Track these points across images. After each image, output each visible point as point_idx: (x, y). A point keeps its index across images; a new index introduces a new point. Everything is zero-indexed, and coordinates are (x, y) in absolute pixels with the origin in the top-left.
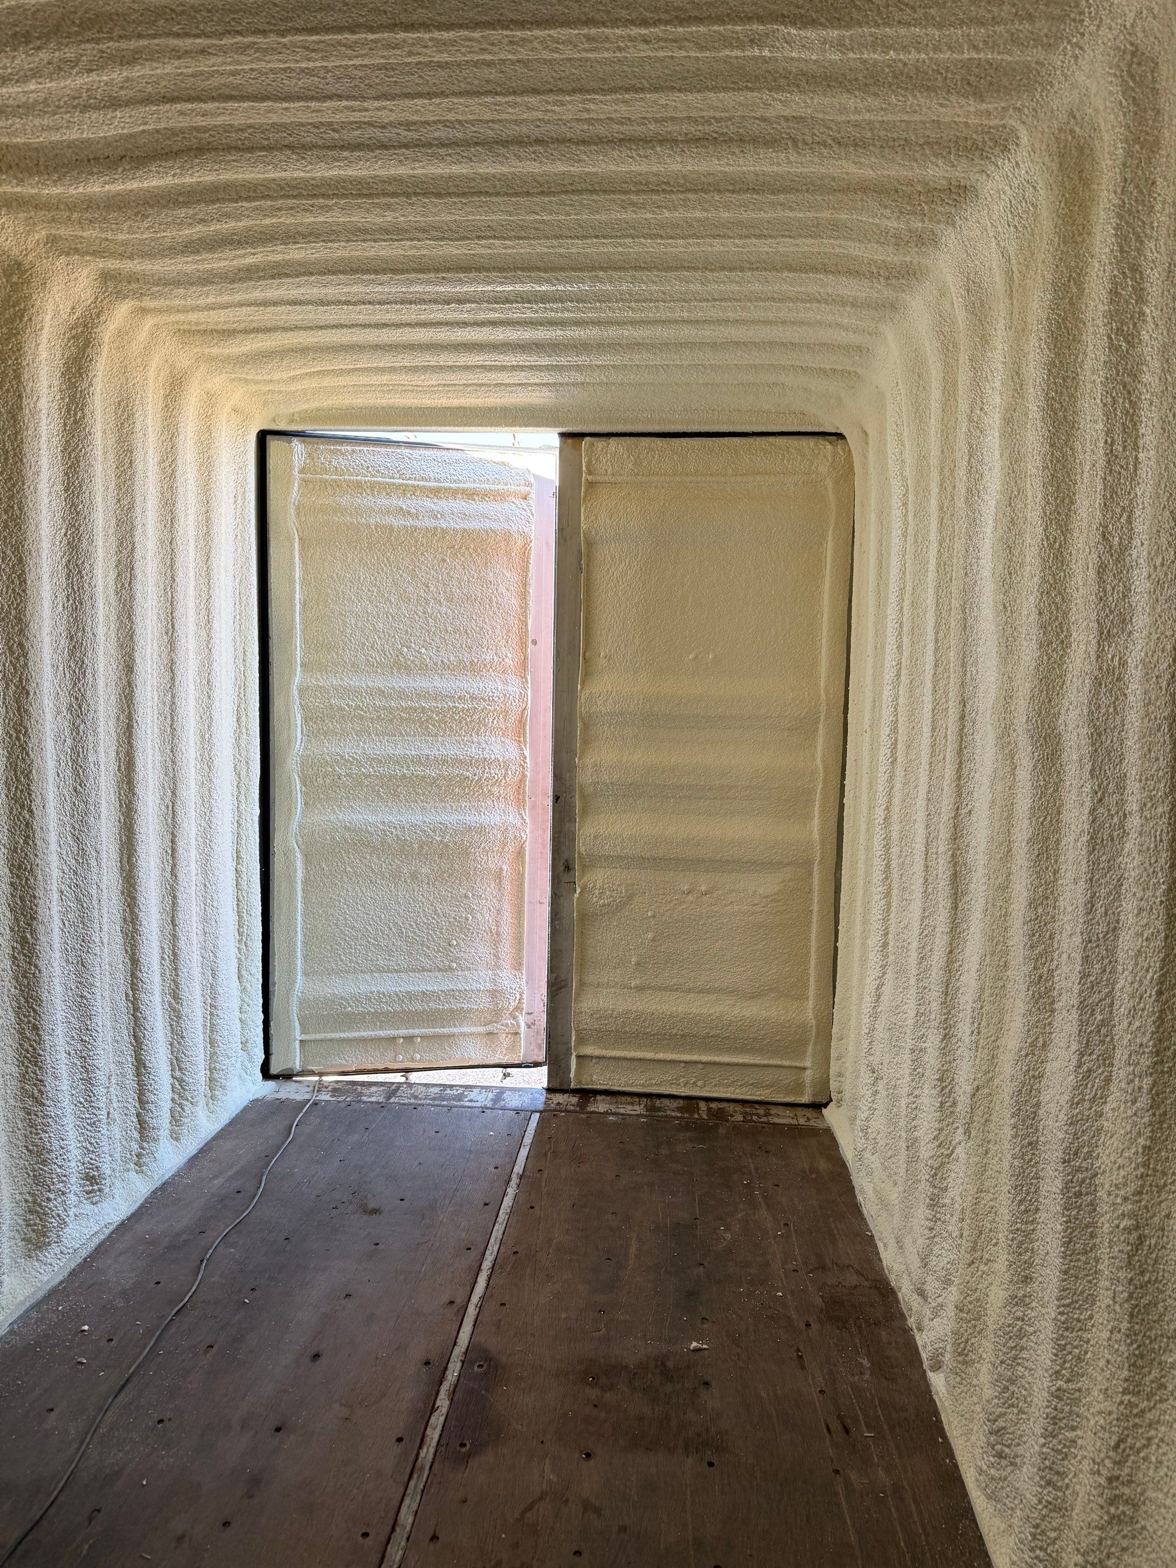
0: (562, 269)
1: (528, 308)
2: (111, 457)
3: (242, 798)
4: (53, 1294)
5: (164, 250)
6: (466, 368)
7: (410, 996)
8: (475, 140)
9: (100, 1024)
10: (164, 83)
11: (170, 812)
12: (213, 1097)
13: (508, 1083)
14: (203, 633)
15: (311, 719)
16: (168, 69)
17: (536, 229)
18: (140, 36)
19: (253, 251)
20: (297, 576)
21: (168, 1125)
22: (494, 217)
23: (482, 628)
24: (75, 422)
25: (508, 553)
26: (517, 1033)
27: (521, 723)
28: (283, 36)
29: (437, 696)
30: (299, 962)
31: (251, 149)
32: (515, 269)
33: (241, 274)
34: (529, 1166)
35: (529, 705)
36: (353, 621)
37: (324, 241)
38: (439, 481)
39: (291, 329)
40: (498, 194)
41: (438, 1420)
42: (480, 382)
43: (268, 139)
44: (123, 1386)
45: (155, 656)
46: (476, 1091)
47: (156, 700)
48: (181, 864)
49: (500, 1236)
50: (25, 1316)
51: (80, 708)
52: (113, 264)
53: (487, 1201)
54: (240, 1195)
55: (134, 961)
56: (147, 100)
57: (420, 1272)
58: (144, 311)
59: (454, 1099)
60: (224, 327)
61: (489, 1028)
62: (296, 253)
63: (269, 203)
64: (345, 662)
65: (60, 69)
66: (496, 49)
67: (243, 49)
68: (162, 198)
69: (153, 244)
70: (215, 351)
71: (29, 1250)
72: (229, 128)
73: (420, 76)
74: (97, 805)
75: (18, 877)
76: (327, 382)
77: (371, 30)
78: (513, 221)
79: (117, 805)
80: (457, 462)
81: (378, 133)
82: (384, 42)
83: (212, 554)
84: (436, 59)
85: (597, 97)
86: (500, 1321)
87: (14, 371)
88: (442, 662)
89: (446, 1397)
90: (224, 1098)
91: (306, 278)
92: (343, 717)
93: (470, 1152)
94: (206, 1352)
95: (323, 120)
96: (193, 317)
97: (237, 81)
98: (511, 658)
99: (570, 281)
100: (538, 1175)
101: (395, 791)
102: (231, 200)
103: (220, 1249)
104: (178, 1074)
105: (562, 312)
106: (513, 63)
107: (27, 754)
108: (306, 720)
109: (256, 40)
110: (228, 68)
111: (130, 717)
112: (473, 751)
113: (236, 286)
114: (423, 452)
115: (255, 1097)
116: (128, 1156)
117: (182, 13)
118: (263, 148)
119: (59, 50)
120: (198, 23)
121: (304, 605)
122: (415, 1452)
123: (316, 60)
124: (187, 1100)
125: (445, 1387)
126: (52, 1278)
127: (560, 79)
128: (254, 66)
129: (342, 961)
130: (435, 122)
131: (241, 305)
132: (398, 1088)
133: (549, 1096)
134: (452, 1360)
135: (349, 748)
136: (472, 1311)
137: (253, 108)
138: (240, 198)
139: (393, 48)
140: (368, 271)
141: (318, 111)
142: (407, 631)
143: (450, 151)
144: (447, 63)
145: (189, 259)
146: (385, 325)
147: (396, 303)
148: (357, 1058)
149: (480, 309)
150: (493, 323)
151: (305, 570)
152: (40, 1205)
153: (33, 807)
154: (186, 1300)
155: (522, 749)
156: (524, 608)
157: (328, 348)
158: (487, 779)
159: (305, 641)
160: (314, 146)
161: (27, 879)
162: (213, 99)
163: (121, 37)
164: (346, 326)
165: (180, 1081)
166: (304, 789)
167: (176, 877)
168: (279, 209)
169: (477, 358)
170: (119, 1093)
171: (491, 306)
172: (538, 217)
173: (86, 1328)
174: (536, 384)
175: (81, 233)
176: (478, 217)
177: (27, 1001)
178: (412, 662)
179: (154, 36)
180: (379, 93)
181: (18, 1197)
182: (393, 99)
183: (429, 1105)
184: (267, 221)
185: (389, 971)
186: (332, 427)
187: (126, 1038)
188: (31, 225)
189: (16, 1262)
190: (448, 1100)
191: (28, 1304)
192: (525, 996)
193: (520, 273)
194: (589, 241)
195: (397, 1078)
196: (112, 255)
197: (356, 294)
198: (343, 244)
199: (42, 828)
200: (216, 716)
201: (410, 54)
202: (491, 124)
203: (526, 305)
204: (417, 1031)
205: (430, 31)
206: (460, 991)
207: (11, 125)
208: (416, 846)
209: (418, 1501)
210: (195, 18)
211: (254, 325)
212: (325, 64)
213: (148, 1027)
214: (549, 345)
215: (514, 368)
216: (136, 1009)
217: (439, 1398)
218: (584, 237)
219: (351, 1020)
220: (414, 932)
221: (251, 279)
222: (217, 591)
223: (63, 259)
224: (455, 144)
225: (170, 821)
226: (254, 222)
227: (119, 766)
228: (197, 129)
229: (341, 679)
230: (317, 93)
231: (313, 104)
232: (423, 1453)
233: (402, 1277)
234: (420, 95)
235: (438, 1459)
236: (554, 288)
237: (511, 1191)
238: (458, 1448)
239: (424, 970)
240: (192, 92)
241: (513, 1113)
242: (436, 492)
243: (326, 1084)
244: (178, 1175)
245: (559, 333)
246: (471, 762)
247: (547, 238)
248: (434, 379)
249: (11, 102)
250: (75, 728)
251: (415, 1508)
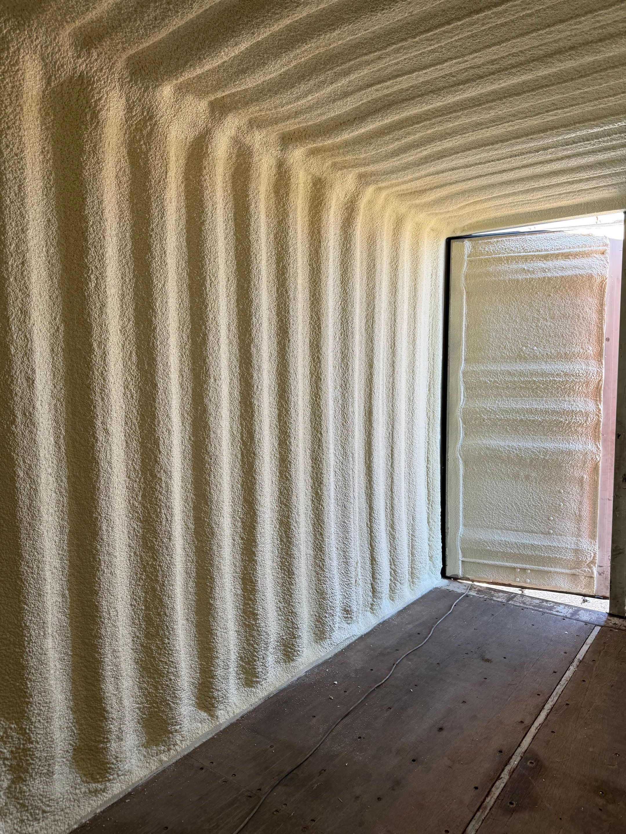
0: (606, 117)
1: (588, 144)
2: (365, 264)
3: (431, 430)
4: (326, 663)
5: (382, 158)
6: (558, 185)
7: (524, 545)
8: (532, 58)
9: (353, 536)
10: (366, 79)
11: (391, 436)
12: (413, 582)
13: (585, 606)
14: (411, 347)
15: (469, 389)
16: (366, 71)
17: (582, 98)
18: (350, 60)
19: (425, 148)
20: (464, 313)
21: (388, 592)
22: (554, 98)
23: (572, 333)
24: (347, 250)
25: (591, 287)
26: (592, 577)
27: (598, 389)
28: (415, 38)
29: (543, 374)
30: (461, 519)
31: (413, 98)
32: (575, 123)
33: (423, 161)
34: (586, 656)
35: (603, 378)
36: (494, 334)
37: (460, 134)
38: (547, 250)
39: (454, 183)
40: (553, 85)
41: (500, 785)
42: (568, 191)
43: (421, 90)
44: (346, 715)
45: (385, 359)
46: (562, 606)
47: (385, 381)
48: (396, 462)
49: (560, 692)
50: (312, 670)
51: (346, 386)
52: (362, 170)
53: (556, 671)
54: (419, 636)
55: (371, 508)
56: (361, 89)
57: (507, 700)
58: (380, 189)
59: (547, 609)
60: (420, 189)
61: (573, 571)
62: (448, 144)
63: (428, 122)
64: (489, 357)
65: (319, 86)
66: (531, 6)
67: (397, 51)
68: (377, 133)
69: (377, 156)
70: (418, 202)
71: (317, 639)
72: (401, 91)
73: (492, 35)
74: (353, 432)
75: (315, 464)
76: (478, 207)
77: (459, 19)
78: (567, 97)
79: (364, 432)
80: (559, 238)
81: (477, 71)
82: (467, 23)
83: (417, 306)
84: (499, 23)
85: (602, 12)
86: (549, 741)
87: (318, 230)
88: (547, 354)
89: (507, 774)
90: (419, 584)
91: (455, 155)
92: (487, 387)
93: (551, 640)
94: (387, 710)
95: (446, 73)
96: (404, 187)
97: (399, 67)
98: (591, 350)
99: (612, 122)
100: (592, 663)
101: (516, 428)
102: (409, 126)
103: (404, 661)
104: (393, 567)
105: (611, 141)
106: (545, 10)
107: (320, 407)
108: (466, 389)
109: (402, 44)
110: (393, 62)
111: (371, 390)
112: (566, 406)
113: (420, 167)
114: (538, 236)
115: (437, 586)
116: (367, 604)
117: (367, 42)
118: (419, 96)
119: (317, 78)
120: (374, 45)
121: (468, 327)
122: (483, 798)
123: (434, 45)
124: (398, 581)
125: (508, 768)
126: (326, 655)
127: (576, 9)
128: (405, 57)
129: (485, 521)
130: (507, 56)
131: (426, 176)
132: (515, 596)
133: (609, 618)
134: (515, 754)
135: (489, 404)
136: (533, 730)
137: (410, 78)
138: (414, 124)
139: (473, 25)
140: (488, 145)
141: (442, 69)
142: (526, 338)
143: (519, 69)
144: (506, 22)
145: (395, 159)
146: (504, 171)
147: (507, 158)
148: (493, 576)
149: (558, 151)
150: (569, 157)
151: (469, 309)
152: (322, 619)
153: (322, 432)
154: (383, 681)
155: (598, 405)
156: (601, 319)
157: (476, 189)
158: (574, 423)
159: (467, 347)
160: (445, 87)
161: (319, 465)
162: (390, 79)
163: (342, 63)
164: (483, 176)
165: (395, 571)
166: (464, 426)
167: (393, 468)
168: (434, 124)
169: (563, 178)
170: (363, 572)
171: (564, 148)
172: (582, 91)
173: (336, 683)
174: (605, 186)
175: (345, 159)
176: (544, 100)
177: (318, 521)
178: (529, 355)
179: (356, 58)
180: (471, 50)
181: (312, 613)
182: (480, 51)
183: (531, 609)
184: (429, 132)
185: (511, 530)
186: (485, 230)
187: (367, 545)
188: (324, 159)
189: (310, 644)
190: (544, 608)
191: (314, 665)
192: (597, 556)
193: (578, 125)
194: (619, 96)
195: (517, 591)
196: (361, 165)
197: (484, 158)
198: (470, 133)
199: (326, 442)
200: (416, 388)
201: (483, 25)
202: (540, 47)
203: (586, 143)
204: (528, 566)
205: (491, 9)
206: (555, 547)
207: (306, 118)
208: (528, 460)
209: (479, 824)
210: (373, 43)
211: (435, 185)
212: (439, 45)
213: (377, 541)
214: (607, 162)
215: (587, 180)
216: (371, 532)
217: (504, 773)
218: (615, 95)
219: (490, 554)
220: (527, 510)
221: (427, 162)
222: (419, 324)
223: (340, 172)
224: (521, 64)
225: (391, 441)
226: (423, 134)
227: (365, 413)
228: (387, 96)
229: (486, 366)
230: (439, 60)
231: (438, 67)
232: (488, 800)
233: (496, 700)
234: (494, 44)
235: (495, 806)
236: (602, 129)
237: (572, 668)
238: (509, 804)
239: (533, 532)
240: (379, 79)
241: (583, 624)
242: (546, 257)
243: (475, 587)
244: (391, 619)
245: (613, 154)
246: (565, 413)
247: (590, 101)
248: (539, 195)
249: (304, 107)
250: (343, 395)
251: (477, 828)
